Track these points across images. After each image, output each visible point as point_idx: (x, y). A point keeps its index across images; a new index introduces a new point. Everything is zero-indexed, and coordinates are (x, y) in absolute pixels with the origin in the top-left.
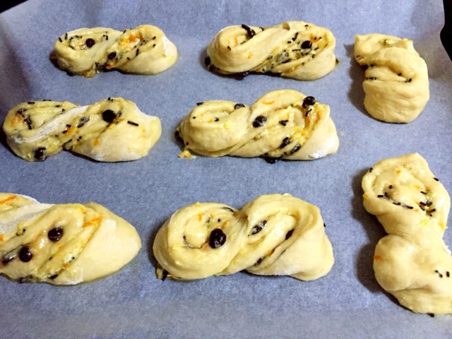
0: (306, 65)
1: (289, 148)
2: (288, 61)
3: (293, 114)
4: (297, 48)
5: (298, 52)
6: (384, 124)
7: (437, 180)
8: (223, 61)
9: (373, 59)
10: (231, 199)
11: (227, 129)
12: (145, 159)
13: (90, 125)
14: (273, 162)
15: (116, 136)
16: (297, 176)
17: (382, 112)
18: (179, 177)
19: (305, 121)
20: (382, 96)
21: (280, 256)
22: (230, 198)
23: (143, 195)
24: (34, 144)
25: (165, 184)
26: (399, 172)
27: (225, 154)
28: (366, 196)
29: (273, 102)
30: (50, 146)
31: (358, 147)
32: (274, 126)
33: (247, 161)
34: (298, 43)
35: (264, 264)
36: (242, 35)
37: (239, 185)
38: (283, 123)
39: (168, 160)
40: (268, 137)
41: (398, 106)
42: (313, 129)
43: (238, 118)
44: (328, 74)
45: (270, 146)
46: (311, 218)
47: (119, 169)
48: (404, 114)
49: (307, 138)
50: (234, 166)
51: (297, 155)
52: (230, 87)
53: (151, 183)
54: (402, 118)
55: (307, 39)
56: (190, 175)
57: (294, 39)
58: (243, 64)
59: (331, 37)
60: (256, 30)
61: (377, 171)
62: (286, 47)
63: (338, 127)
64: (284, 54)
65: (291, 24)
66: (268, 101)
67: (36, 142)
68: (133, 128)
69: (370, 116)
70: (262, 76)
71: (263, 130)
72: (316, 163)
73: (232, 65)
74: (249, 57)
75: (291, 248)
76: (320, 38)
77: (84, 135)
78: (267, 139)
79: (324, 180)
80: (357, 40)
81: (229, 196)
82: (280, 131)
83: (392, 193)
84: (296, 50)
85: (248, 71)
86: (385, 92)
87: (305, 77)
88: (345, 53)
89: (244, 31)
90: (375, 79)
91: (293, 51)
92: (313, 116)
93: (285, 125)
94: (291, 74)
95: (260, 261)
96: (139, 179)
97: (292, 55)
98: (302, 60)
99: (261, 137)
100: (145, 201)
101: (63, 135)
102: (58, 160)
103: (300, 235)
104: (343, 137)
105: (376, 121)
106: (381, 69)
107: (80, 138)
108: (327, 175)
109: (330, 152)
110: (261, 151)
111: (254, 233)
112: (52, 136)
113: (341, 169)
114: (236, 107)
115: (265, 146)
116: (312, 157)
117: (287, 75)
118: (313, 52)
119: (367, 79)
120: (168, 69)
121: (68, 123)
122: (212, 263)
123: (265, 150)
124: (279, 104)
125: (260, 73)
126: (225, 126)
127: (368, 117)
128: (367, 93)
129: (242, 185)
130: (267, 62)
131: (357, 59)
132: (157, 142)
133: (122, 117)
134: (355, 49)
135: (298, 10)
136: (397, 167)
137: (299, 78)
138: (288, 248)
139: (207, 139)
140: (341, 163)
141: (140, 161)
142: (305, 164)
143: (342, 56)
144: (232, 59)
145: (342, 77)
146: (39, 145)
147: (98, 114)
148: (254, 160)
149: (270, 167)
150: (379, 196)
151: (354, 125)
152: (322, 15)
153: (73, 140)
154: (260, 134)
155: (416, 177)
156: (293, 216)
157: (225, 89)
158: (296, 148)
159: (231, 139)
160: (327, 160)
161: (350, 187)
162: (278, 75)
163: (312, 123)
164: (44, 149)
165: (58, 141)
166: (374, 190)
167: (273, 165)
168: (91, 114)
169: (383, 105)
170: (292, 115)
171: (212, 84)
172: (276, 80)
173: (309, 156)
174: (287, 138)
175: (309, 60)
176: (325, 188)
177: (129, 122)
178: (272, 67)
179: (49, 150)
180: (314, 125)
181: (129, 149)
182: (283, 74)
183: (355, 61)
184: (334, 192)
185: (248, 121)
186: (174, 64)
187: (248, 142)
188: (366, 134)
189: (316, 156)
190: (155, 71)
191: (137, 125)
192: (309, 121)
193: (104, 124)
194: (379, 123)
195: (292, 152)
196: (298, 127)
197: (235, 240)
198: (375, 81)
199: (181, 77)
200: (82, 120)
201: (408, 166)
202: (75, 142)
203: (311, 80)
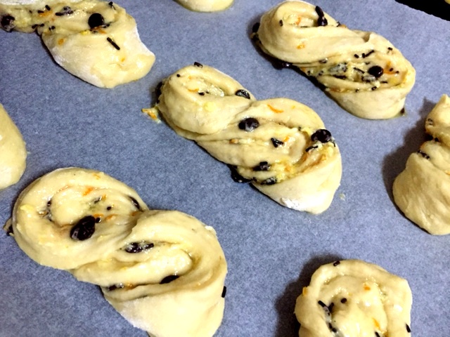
0: (360, 95)
1: (262, 175)
2: (343, 77)
3: (295, 139)
4: (361, 68)
5: (360, 73)
6: (402, 218)
7: (409, 330)
8: (268, 36)
9: (442, 133)
10: (158, 193)
11: (206, 111)
12: (106, 90)
13: (71, 20)
14: (236, 181)
15: (85, 47)
16: (252, 214)
17: (407, 201)
18: (124, 133)
19: (302, 156)
20: (420, 183)
21: (135, 299)
22: (158, 190)
23: (71, 127)
24: (5, 8)
25: (104, 131)
26: (367, 289)
27: (193, 139)
28: (306, 292)
29: (281, 112)
30: (20, 19)
31: (348, 225)
32: (263, 140)
33: (211, 161)
34: (367, 64)
35: (116, 294)
36: (311, 18)
37: (179, 182)
38: (275, 143)
39: (128, 108)
40: (246, 148)
41: (431, 207)
42: (303, 171)
43: (228, 106)
44: (381, 120)
45: (243, 161)
46: (206, 278)
47: (71, 86)
48: (432, 221)
49: (289, 178)
50: (191, 158)
51: (267, 190)
52: (259, 69)
53: (89, 120)
54: (426, 224)
55: (382, 65)
56: (137, 137)
57: (364, 56)
58: (289, 51)
59: (411, 78)
60: (331, 21)
61: (343, 268)
62: (349, 59)
63: (343, 188)
64: (342, 66)
65: (373, 36)
66: (275, 107)
67: (8, 7)
68: (111, 48)
69: (392, 197)
70: (303, 78)
71: (247, 137)
72: (285, 212)
73: (275, 46)
74: (299, 47)
75: (153, 299)
76: (398, 72)
77: (59, 27)
78: (243, 150)
79: (279, 238)
80: (443, 101)
81: (159, 187)
82: (265, 150)
83: (339, 309)
84: (359, 70)
85: (291, 64)
86: (426, 181)
87: (350, 107)
88: (419, 108)
89: (315, 15)
90: (428, 157)
91: (355, 69)
92: (313, 156)
93: (276, 146)
94: (336, 95)
95: (113, 288)
96: (83, 108)
97: (351, 73)
98: (358, 85)
99: (239, 144)
100: (67, 137)
101: (36, 14)
102: (22, 39)
103: (175, 290)
104: (341, 201)
105: (394, 208)
106: (443, 151)
107: (53, 28)
108: (286, 235)
109: (309, 210)
110: (230, 159)
111: (127, 251)
112: (26, 9)
113: (307, 239)
114: (237, 93)
115: (238, 156)
116: (284, 203)
117: (332, 93)
118: (377, 84)
119: (419, 152)
120: (210, 12)
121: (49, 5)
122: (55, 253)
123: (235, 162)
124: (285, 118)
125: (303, 74)
126: (205, 106)
127: (388, 197)
128: (407, 168)
129: (182, 185)
130: (317, 64)
131: (427, 122)
132: (135, 82)
133: (107, 30)
134: (434, 109)
135: (398, 29)
136: (370, 280)
137: (344, 105)
138: (151, 295)
139: (177, 108)
140: (313, 231)
141: (99, 91)
142: (272, 206)
143: (413, 110)
144: (278, 38)
145: (393, 133)
146: (9, 12)
147: (87, 12)
148: (219, 165)
149: (230, 183)
150: (321, 303)
151: (365, 196)
152: (422, 49)
153: (46, 26)
154: (239, 139)
155: (385, 308)
156: (192, 259)
157: (252, 68)
158: (269, 181)
159: (203, 124)
160: (300, 217)
161: (302, 266)
162: (322, 87)
163: (308, 162)
164: (13, 19)
165: (30, 19)
166: (322, 290)
167: (236, 184)
168: (80, 8)
169: (414, 195)
170: (291, 141)
171: (244, 55)
172: (317, 92)
173: (281, 199)
174: (265, 163)
175: (365, 90)
176: (270, 248)
177: (109, 40)
178: (320, 75)
179: (17, 23)
180: (306, 168)
181: (93, 69)
182: (328, 90)
183: (425, 123)
184: (279, 259)
185: (236, 116)
186: (221, 11)
187: (222, 140)
188: (370, 217)
189: (289, 204)
190: (194, 7)
191: (118, 48)
192: (305, 160)
193: (86, 26)
194: (397, 213)
195: (264, 183)
196: (288, 158)
197: (101, 243)
198: (425, 161)
199: (216, 29)
200: (65, 9)
201: (384, 289)
202: (45, 30)
203: (356, 115)
